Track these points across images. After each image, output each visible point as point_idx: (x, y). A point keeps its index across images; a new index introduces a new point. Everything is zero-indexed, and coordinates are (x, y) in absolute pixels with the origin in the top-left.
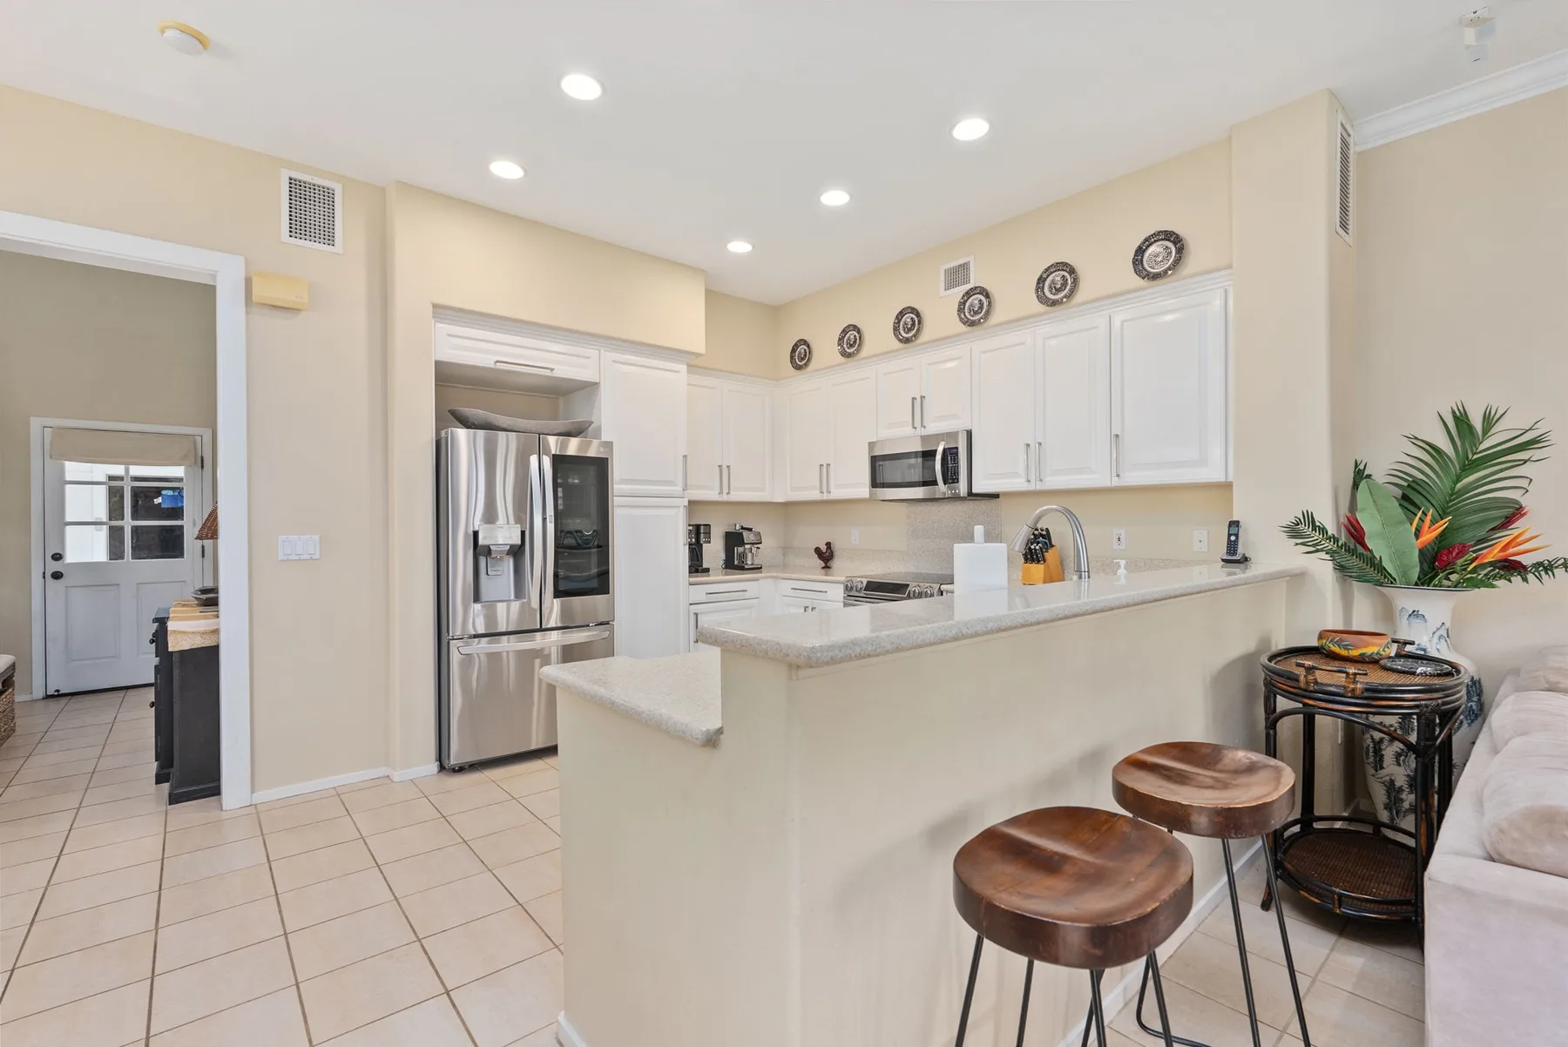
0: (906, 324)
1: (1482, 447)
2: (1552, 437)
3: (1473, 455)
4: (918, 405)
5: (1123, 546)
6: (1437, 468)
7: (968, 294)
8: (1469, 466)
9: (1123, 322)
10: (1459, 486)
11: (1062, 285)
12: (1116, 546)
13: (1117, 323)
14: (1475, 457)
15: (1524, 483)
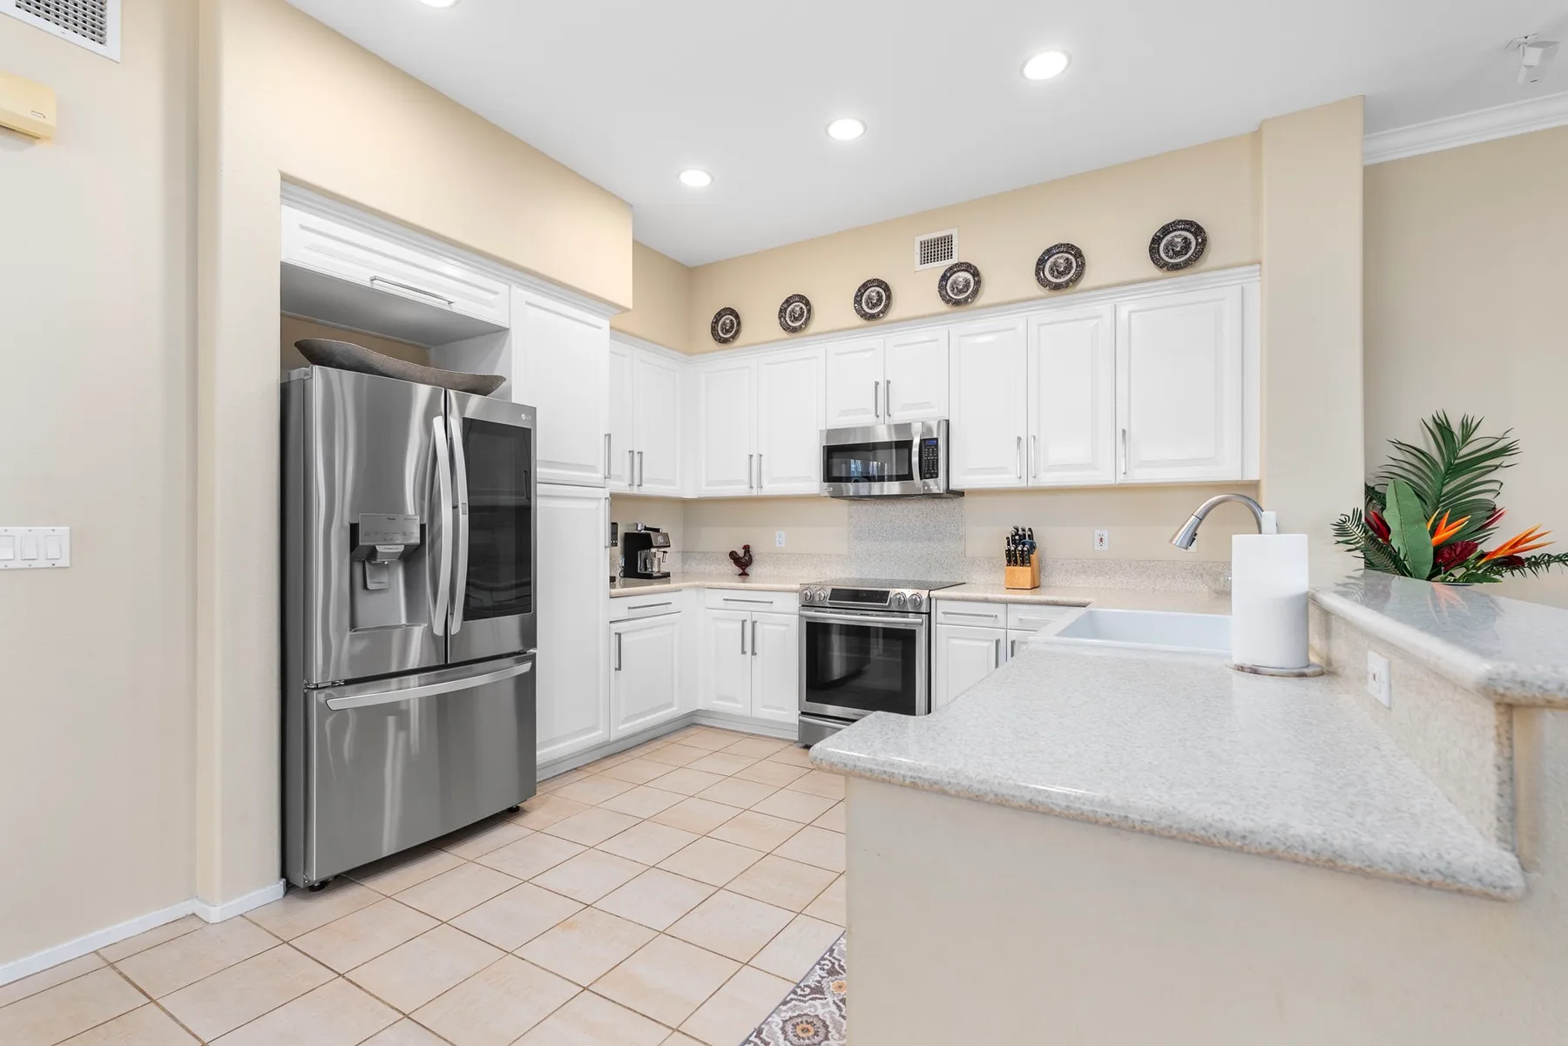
0: (869, 298)
1: (1462, 453)
2: (1519, 445)
3: (1455, 459)
4: (883, 391)
5: (1105, 547)
6: (1430, 474)
7: (952, 270)
8: (1454, 470)
9: (1130, 312)
10: (1446, 490)
11: (1066, 268)
12: (1097, 547)
13: (1123, 313)
14: (1457, 461)
15: (1495, 486)
